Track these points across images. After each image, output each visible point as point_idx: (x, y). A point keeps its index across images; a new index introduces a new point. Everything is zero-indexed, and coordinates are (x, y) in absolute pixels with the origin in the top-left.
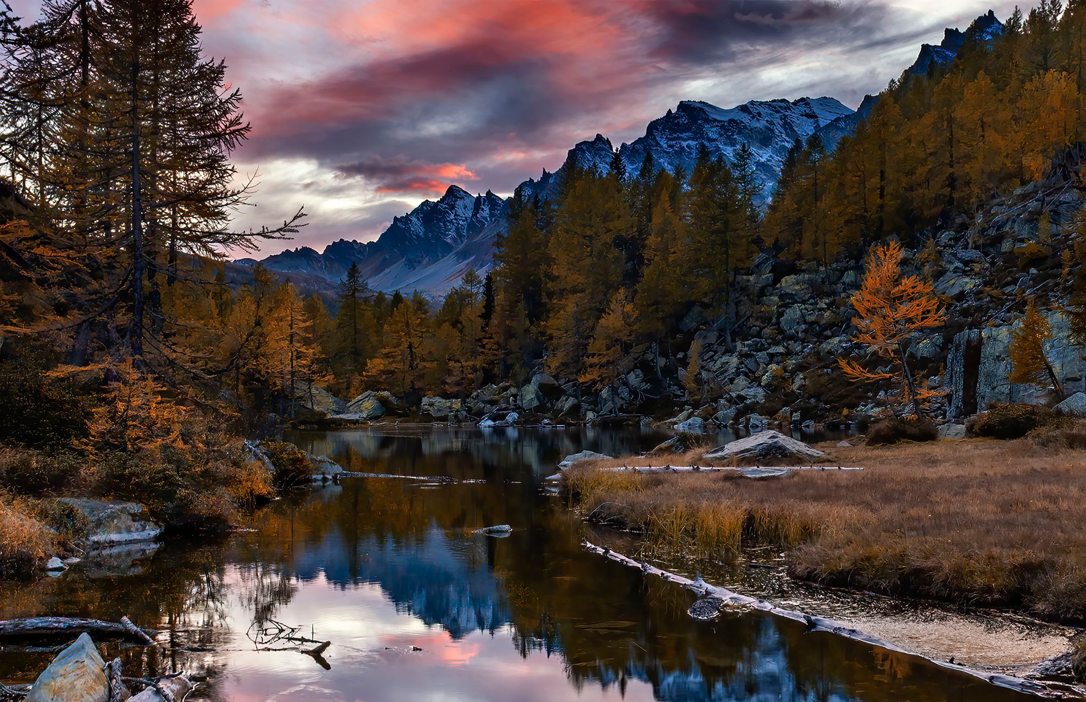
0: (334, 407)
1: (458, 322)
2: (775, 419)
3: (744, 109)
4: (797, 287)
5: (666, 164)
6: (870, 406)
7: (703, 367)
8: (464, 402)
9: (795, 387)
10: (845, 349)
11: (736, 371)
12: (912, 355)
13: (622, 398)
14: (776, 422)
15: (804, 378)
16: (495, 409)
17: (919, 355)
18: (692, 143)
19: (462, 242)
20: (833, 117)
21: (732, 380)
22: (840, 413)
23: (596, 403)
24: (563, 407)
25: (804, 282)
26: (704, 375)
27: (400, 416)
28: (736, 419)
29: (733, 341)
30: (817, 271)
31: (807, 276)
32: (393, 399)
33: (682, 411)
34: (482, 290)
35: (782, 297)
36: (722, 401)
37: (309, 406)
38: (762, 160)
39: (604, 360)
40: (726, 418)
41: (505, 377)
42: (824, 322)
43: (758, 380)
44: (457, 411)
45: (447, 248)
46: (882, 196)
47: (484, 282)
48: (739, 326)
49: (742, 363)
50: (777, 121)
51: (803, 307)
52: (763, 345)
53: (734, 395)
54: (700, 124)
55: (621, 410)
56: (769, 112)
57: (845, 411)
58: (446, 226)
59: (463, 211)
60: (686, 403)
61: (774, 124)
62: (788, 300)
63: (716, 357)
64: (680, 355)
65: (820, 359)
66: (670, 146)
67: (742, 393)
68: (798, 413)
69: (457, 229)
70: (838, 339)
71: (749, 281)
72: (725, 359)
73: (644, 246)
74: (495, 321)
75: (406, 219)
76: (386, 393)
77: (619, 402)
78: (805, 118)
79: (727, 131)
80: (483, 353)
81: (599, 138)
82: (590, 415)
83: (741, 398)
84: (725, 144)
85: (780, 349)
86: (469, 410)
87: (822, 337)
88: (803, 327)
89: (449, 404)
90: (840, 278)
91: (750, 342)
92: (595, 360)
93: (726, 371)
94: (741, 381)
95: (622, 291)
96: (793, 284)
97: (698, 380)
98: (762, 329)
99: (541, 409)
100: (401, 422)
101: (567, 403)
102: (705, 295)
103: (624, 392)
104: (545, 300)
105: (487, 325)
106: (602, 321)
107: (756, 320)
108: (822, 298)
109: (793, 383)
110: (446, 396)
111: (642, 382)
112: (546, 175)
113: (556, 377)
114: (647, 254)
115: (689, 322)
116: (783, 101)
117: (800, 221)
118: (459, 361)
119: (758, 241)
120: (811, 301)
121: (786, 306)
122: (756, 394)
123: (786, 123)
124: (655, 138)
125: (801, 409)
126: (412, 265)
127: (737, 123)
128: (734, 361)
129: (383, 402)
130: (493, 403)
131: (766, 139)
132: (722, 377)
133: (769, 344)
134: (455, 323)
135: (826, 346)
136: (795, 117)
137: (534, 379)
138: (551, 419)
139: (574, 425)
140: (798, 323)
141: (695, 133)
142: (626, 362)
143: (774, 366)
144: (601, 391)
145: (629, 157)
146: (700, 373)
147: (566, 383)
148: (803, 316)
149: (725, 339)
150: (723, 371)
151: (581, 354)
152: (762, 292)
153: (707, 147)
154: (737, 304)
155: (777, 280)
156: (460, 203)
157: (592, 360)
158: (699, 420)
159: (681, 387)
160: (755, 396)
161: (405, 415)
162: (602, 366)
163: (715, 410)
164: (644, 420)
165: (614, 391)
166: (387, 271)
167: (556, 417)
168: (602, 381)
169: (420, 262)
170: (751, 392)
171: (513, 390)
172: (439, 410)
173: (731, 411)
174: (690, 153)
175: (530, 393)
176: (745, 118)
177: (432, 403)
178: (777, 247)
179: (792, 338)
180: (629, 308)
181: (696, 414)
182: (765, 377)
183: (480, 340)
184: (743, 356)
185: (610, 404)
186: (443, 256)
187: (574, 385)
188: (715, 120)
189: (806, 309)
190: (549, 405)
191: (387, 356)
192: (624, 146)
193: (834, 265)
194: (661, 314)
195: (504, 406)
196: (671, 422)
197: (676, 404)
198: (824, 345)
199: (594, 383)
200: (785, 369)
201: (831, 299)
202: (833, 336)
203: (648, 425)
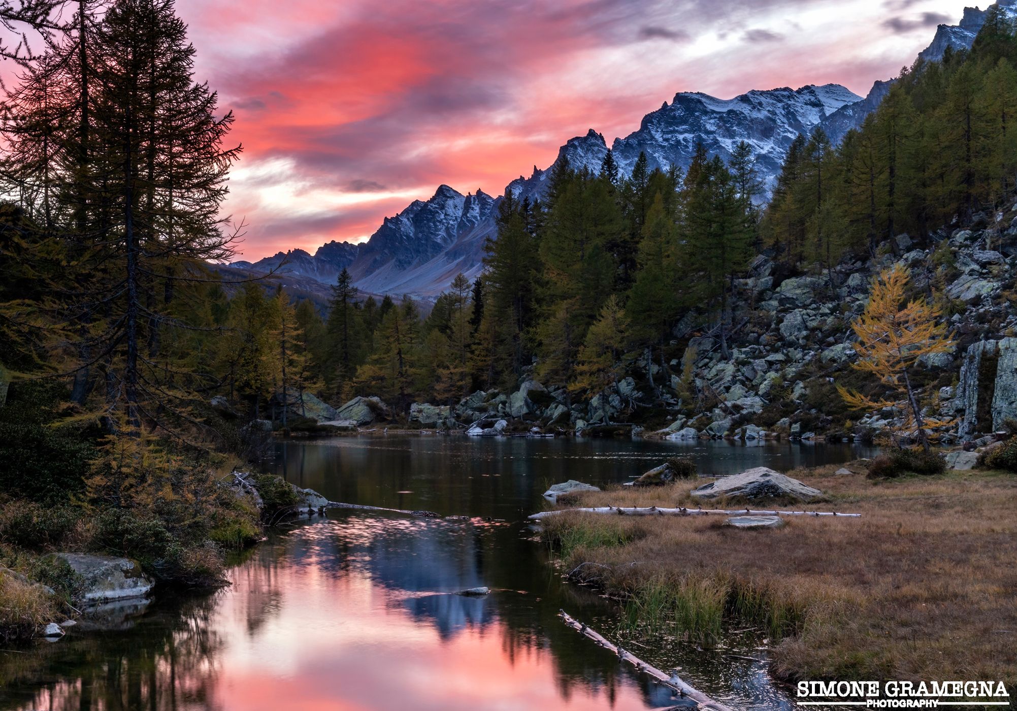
0: (325, 414)
1: (447, 327)
2: (773, 431)
3: (744, 99)
4: (798, 291)
5: (661, 158)
6: (875, 417)
7: (697, 375)
8: (453, 409)
9: (795, 396)
10: (849, 356)
11: (732, 380)
12: (922, 364)
13: (613, 407)
14: (774, 434)
15: (805, 388)
16: (483, 416)
17: (930, 363)
18: (689, 136)
19: (452, 241)
20: (841, 105)
21: (728, 389)
22: (843, 425)
23: (586, 411)
24: (552, 415)
25: (806, 286)
26: (699, 383)
27: (390, 422)
28: (732, 429)
29: (730, 347)
30: (820, 274)
31: (809, 279)
32: (383, 405)
33: (674, 420)
34: (471, 294)
35: (782, 302)
36: (717, 411)
37: (300, 412)
38: (763, 152)
39: (595, 368)
40: (720, 428)
41: (494, 384)
42: (825, 328)
43: (754, 388)
44: (446, 418)
45: (437, 248)
46: (891, 193)
47: (473, 287)
48: (736, 333)
49: (738, 370)
50: (780, 111)
51: (805, 311)
52: (761, 352)
53: (729, 404)
54: (698, 117)
55: (612, 418)
56: (771, 101)
57: (848, 423)
58: (436, 226)
59: (454, 210)
60: (679, 412)
61: (776, 114)
62: (788, 305)
63: (711, 365)
64: (674, 362)
65: (821, 368)
66: (666, 140)
67: (739, 402)
68: (798, 425)
69: (447, 229)
70: (841, 345)
71: (746, 284)
72: (721, 366)
73: (636, 251)
74: (483, 326)
75: (396, 220)
76: (375, 399)
77: (610, 411)
78: (809, 107)
79: (725, 122)
80: (471, 359)
81: (592, 133)
82: (580, 424)
83: (737, 408)
84: (724, 136)
85: (779, 357)
86: (458, 417)
87: (824, 344)
88: (804, 333)
89: (438, 411)
90: (845, 281)
91: (747, 349)
92: (585, 368)
93: (721, 379)
94: (737, 390)
95: (613, 297)
96: (795, 288)
97: (693, 389)
98: (760, 336)
99: (530, 416)
100: (390, 429)
101: (557, 411)
102: (700, 299)
103: (615, 401)
104: (534, 305)
105: (476, 330)
106: (592, 328)
107: (754, 326)
108: (824, 303)
109: (792, 392)
110: (434, 402)
111: (633, 390)
112: (537, 173)
113: (546, 384)
114: (640, 257)
115: (683, 328)
116: (786, 89)
117: (802, 222)
118: (448, 368)
119: (757, 243)
120: (814, 306)
121: (786, 311)
122: (753, 403)
123: (789, 113)
124: (650, 132)
125: (801, 420)
126: (402, 265)
127: (737, 114)
128: (730, 368)
129: (373, 407)
130: (482, 410)
131: (766, 130)
132: (718, 385)
133: (768, 351)
134: (444, 329)
135: (828, 354)
136: (798, 105)
137: (523, 386)
138: (540, 427)
139: (564, 433)
140: (799, 330)
141: (691, 125)
142: (617, 370)
143: (772, 374)
144: (592, 398)
145: (622, 152)
146: (694, 381)
147: (555, 390)
148: (804, 322)
149: (721, 346)
150: (718, 377)
151: (571, 360)
152: (761, 297)
153: (704, 140)
154: (734, 310)
155: (777, 284)
156: (450, 202)
157: (581, 368)
158: (692, 431)
159: (674, 395)
160: (752, 406)
161: (395, 422)
162: (592, 374)
163: (710, 420)
164: (636, 429)
165: (605, 399)
166: (377, 271)
167: (545, 425)
168: (592, 389)
169: (410, 263)
170: (748, 401)
171: (502, 397)
172: (428, 417)
173: (727, 422)
174: (687, 147)
175: (518, 402)
176: (745, 109)
177: (422, 410)
178: (777, 248)
179: (791, 344)
180: (620, 314)
181: (689, 423)
182: (762, 386)
183: (469, 346)
184: (740, 363)
185: (600, 413)
186: (433, 257)
187: (564, 392)
188: (713, 112)
189: (808, 314)
190: (538, 412)
191: (376, 362)
192: (617, 141)
193: (838, 268)
194: (653, 321)
195: (492, 413)
196: (664, 433)
197: (668, 413)
198: (826, 352)
199: (584, 391)
200: (784, 377)
201: (834, 304)
202: (836, 342)
203: (639, 434)
